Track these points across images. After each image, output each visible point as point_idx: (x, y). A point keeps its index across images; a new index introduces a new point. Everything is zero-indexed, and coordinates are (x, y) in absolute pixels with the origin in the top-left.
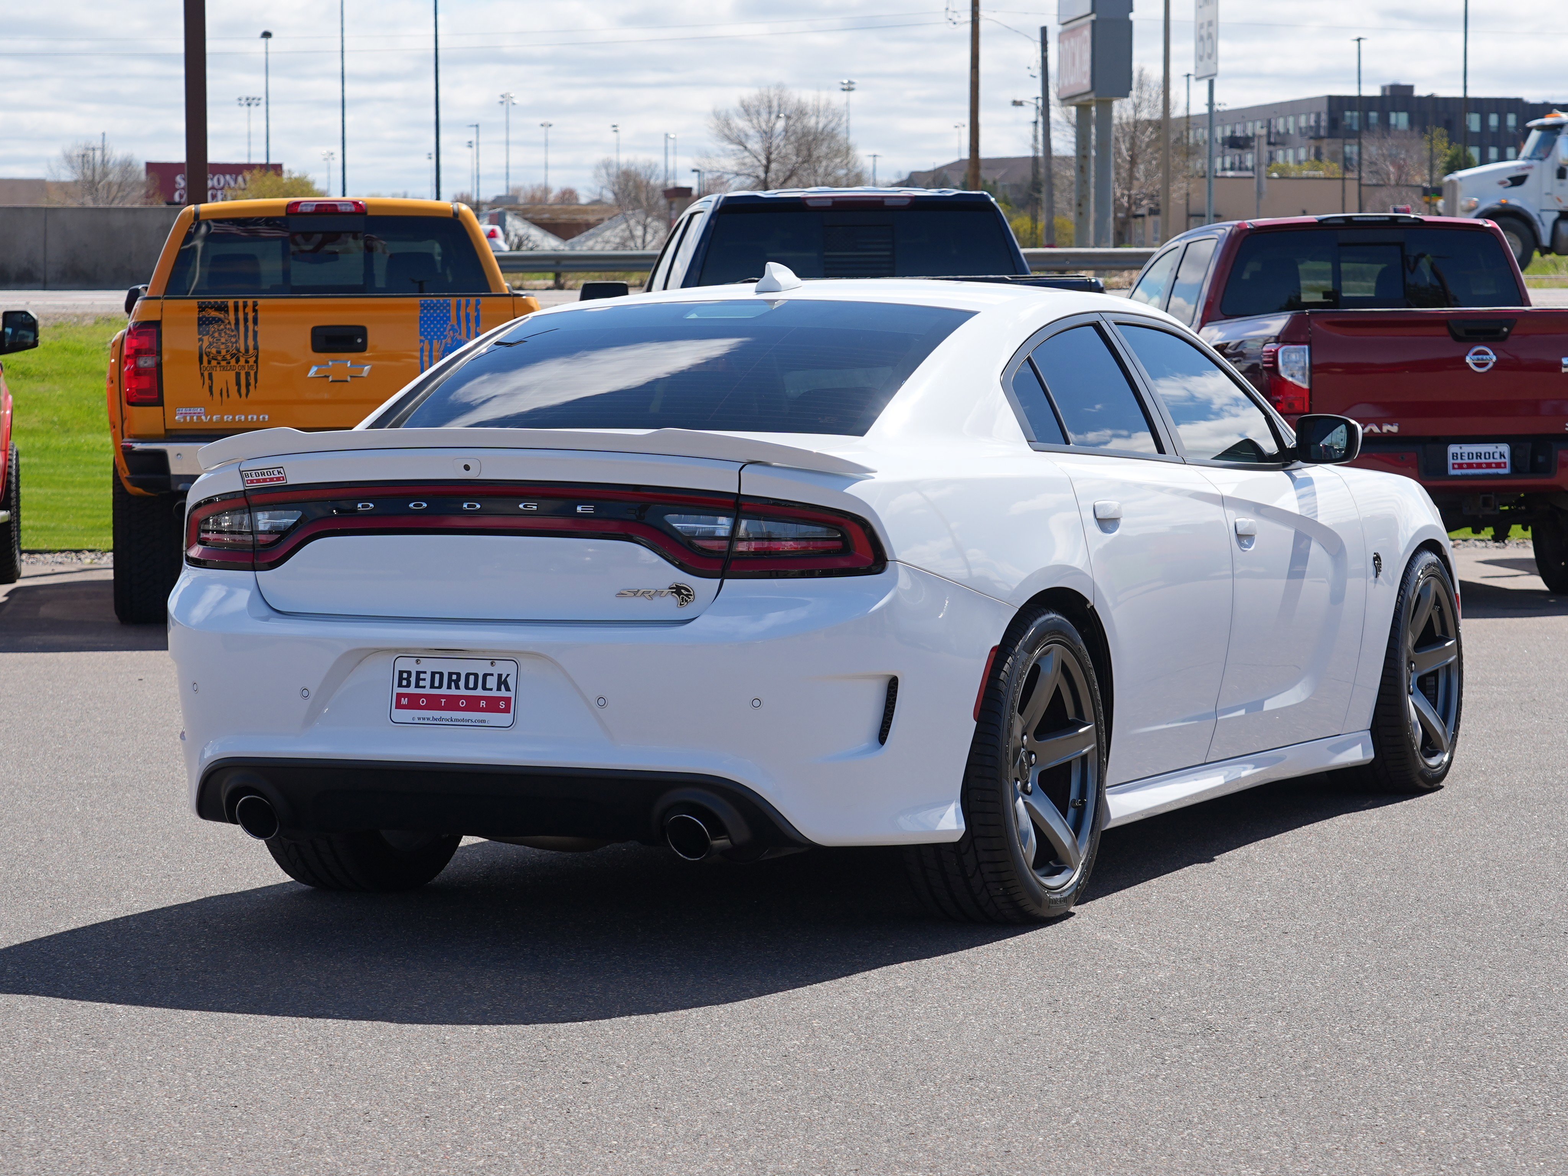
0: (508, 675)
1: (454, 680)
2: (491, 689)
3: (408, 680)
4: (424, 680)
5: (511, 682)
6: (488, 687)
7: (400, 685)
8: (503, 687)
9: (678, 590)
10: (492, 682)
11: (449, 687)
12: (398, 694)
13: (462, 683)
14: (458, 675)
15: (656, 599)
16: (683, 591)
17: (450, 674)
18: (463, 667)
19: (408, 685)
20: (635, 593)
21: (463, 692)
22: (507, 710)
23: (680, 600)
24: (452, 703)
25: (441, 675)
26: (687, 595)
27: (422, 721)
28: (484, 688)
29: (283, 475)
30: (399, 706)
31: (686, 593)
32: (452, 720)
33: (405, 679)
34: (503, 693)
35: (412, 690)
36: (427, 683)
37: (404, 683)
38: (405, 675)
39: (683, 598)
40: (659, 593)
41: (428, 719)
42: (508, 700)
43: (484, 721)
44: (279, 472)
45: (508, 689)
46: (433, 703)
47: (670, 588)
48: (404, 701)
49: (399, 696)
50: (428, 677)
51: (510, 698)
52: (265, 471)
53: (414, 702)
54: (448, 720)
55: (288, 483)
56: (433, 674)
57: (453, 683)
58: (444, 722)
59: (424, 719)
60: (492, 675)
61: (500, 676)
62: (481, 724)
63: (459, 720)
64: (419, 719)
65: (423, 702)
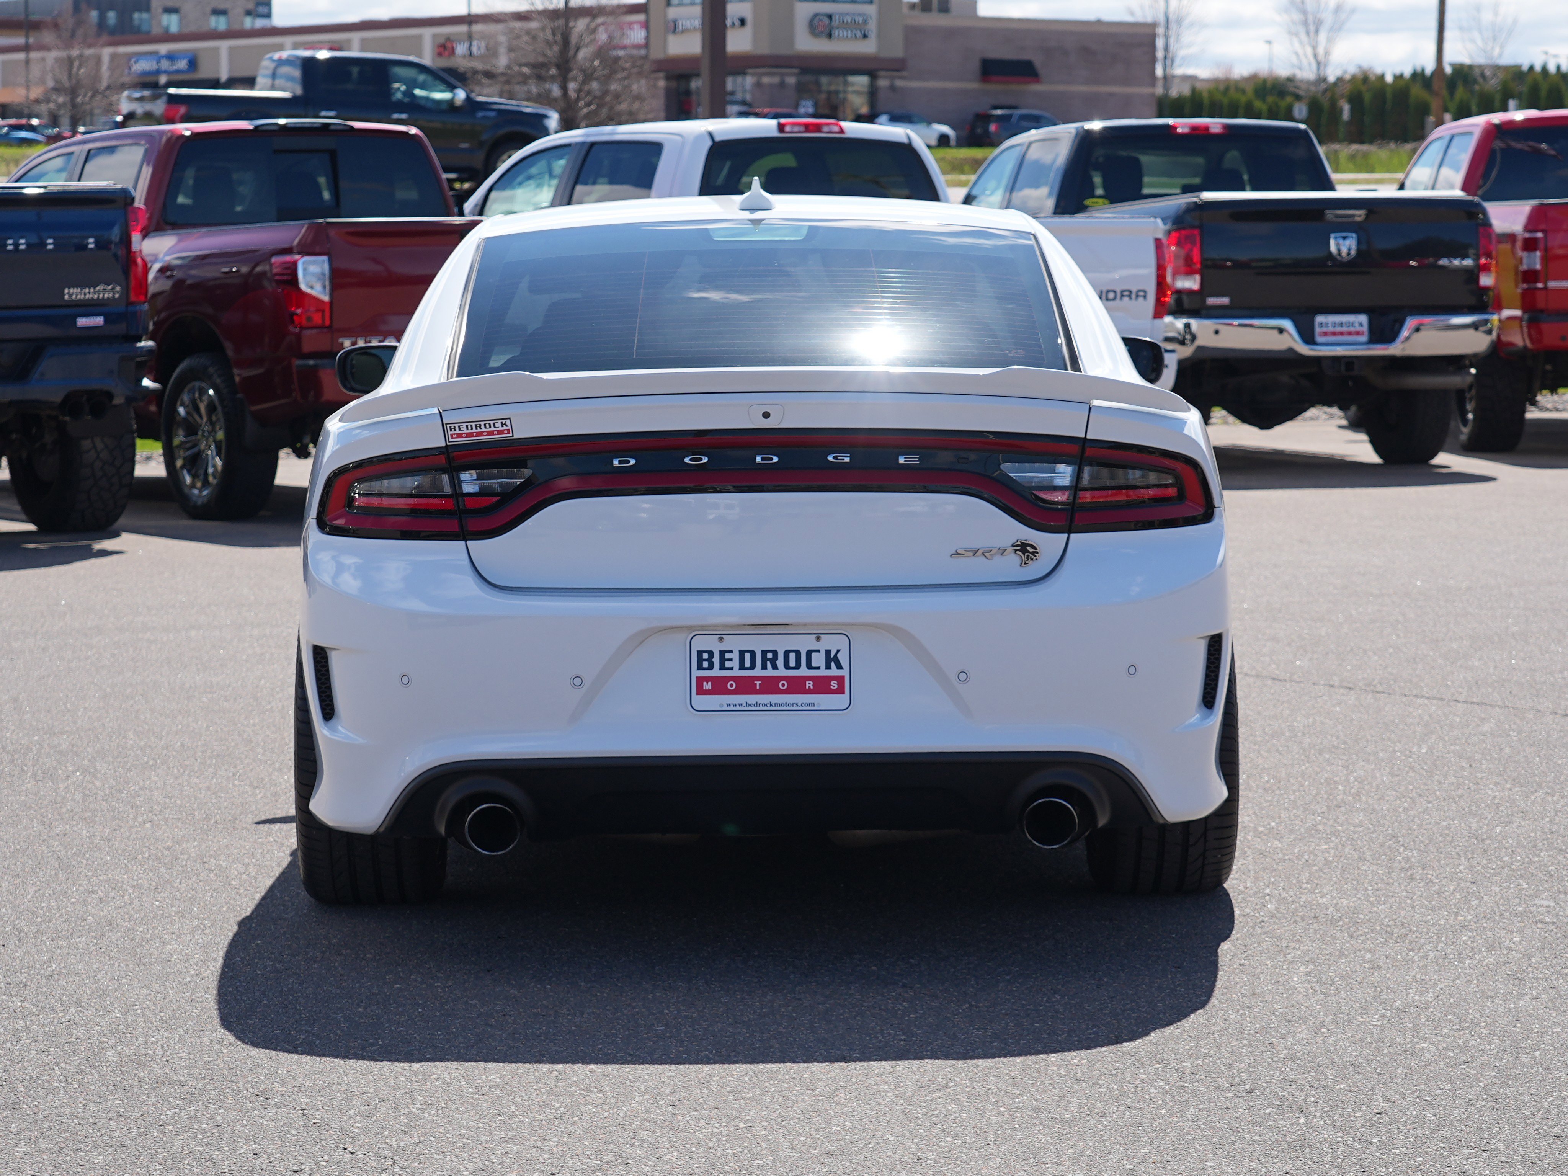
0: (838, 651)
1: (770, 658)
2: (818, 668)
3: (710, 660)
4: (731, 660)
5: (843, 658)
6: (813, 665)
7: (700, 667)
8: (833, 664)
9: (1025, 549)
10: (818, 660)
11: (764, 667)
12: (698, 678)
13: (780, 662)
14: (775, 653)
15: (998, 559)
16: (1028, 548)
17: (764, 653)
18: (780, 644)
19: (711, 667)
20: (975, 553)
21: (782, 672)
22: (841, 690)
23: (1024, 559)
24: (770, 686)
25: (753, 654)
26: (1033, 553)
27: (732, 708)
28: (809, 666)
29: (509, 427)
30: (701, 691)
31: (1032, 550)
32: (771, 705)
33: (705, 660)
34: (834, 671)
35: (716, 672)
36: (736, 663)
37: (706, 665)
38: (705, 656)
39: (1028, 556)
40: (1003, 552)
41: (741, 705)
42: (841, 680)
43: (813, 704)
44: (502, 425)
45: (839, 666)
46: (745, 686)
47: (1013, 546)
48: (707, 686)
49: (700, 680)
50: (735, 656)
51: (843, 677)
52: (482, 423)
53: (719, 687)
54: (766, 705)
55: (515, 437)
56: (742, 653)
57: (768, 663)
58: (761, 708)
59: (735, 705)
60: (818, 651)
61: (828, 652)
62: (810, 708)
63: (780, 705)
64: (729, 705)
65: (732, 686)
